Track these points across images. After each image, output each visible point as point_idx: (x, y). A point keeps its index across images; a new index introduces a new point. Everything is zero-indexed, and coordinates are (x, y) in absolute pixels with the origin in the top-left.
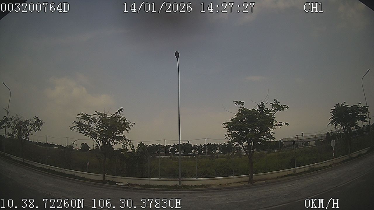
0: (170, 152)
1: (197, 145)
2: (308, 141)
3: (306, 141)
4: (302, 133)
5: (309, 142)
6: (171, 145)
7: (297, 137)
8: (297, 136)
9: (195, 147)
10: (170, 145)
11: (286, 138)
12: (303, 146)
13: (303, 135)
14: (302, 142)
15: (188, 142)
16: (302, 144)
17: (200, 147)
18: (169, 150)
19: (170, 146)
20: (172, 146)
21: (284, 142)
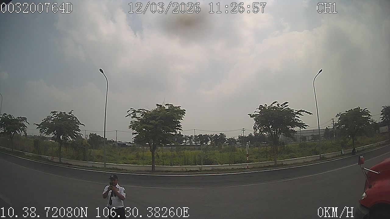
1: (188, 136)
2: (307, 135)
3: (304, 135)
5: (307, 137)
9: (186, 138)
12: (300, 141)
16: (300, 138)
17: (191, 138)
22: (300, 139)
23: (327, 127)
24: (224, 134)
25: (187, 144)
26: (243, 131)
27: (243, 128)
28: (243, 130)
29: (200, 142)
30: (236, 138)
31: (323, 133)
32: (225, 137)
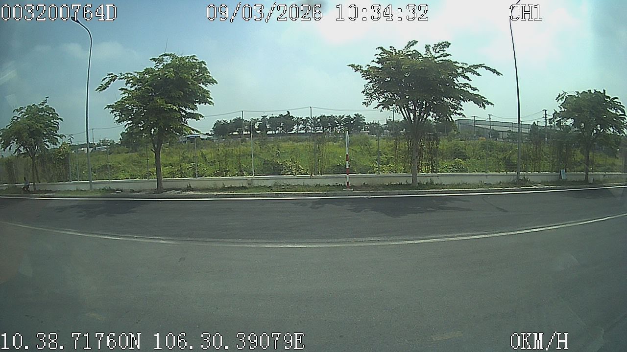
0: (258, 130)
1: (301, 118)
4: (490, 115)
5: (501, 133)
6: (258, 119)
8: (474, 117)
9: (298, 121)
10: (256, 118)
13: (490, 118)
15: (287, 113)
16: (489, 132)
17: (305, 121)
18: (257, 127)
19: (256, 121)
20: (260, 120)
21: (461, 124)
23: (534, 123)
24: (361, 115)
25: (299, 132)
29: (321, 128)
30: (383, 123)
31: (527, 131)
32: (364, 120)
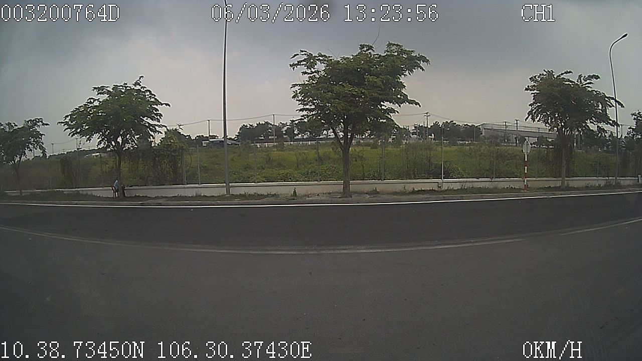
0: (285, 134)
2: (526, 135)
3: (522, 134)
4: (517, 120)
7: (506, 125)
8: (506, 122)
10: (285, 122)
11: (489, 124)
12: (516, 142)
13: (517, 124)
14: (515, 136)
16: (515, 138)
18: (284, 132)
19: (284, 125)
20: (288, 124)
21: (485, 129)
22: (516, 141)
26: (426, 117)
27: (426, 112)
28: (426, 114)
